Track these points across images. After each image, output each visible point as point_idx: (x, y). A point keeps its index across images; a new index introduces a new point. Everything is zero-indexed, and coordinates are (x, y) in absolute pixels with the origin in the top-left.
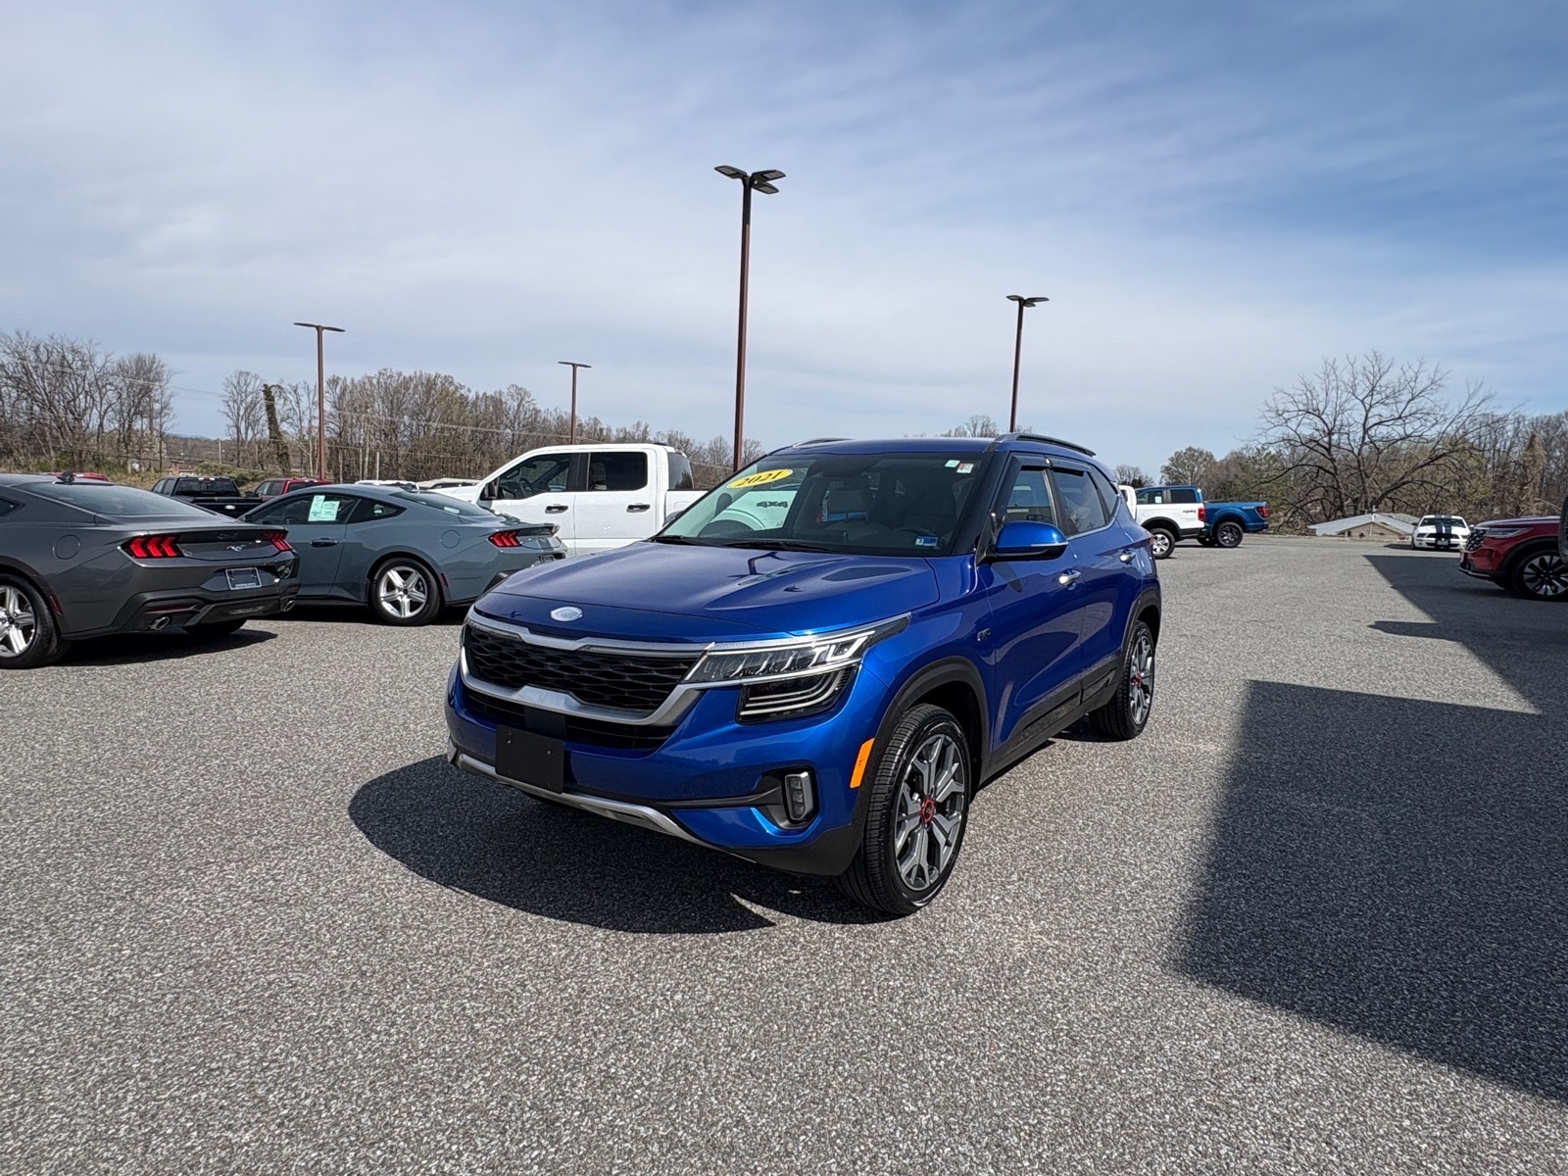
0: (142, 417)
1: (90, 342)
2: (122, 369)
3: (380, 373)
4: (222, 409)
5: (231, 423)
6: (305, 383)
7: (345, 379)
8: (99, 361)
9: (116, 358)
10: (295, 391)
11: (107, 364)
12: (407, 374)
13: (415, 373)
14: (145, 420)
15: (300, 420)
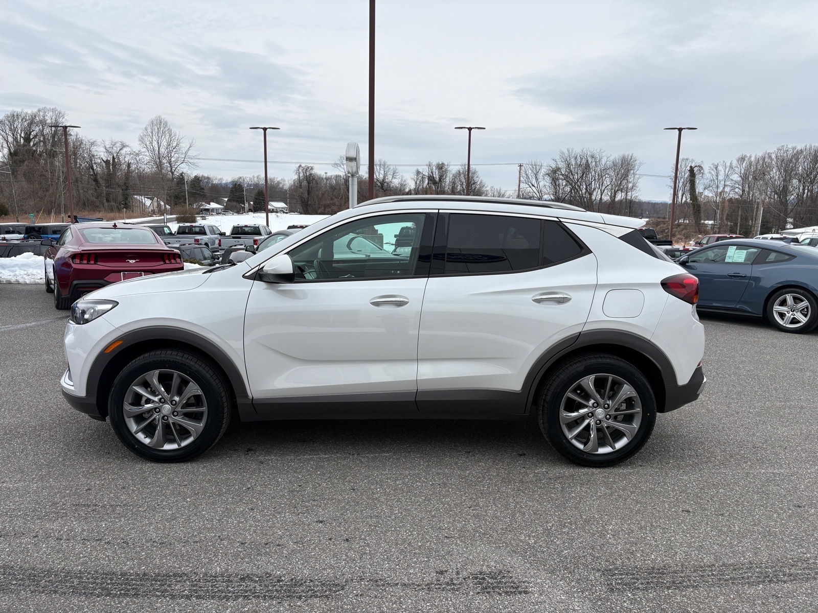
1: (600, 151)
2: (615, 164)
3: (778, 149)
6: (725, 162)
8: (603, 161)
9: (612, 158)
11: (608, 162)
12: (799, 148)
13: (806, 146)
14: (623, 193)
15: (718, 187)
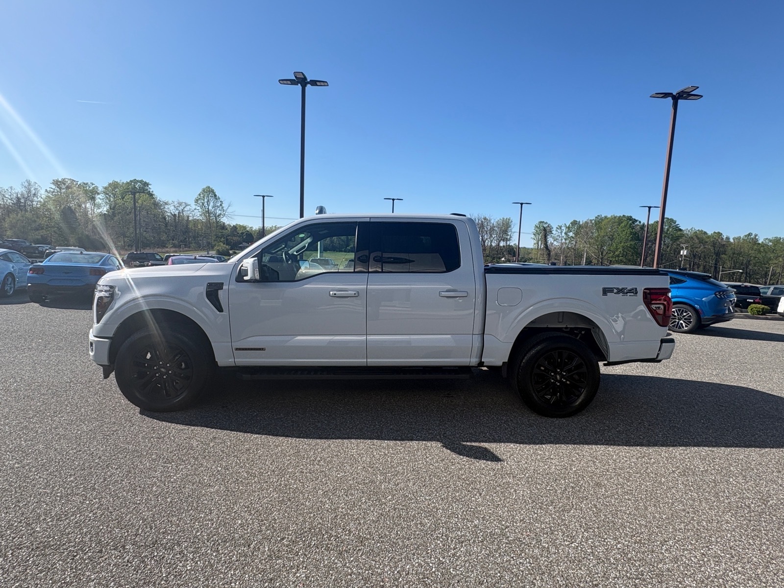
0: (503, 241)
1: (490, 216)
2: (499, 224)
3: (596, 218)
4: (533, 237)
5: (535, 242)
6: (565, 224)
7: (579, 222)
8: (492, 222)
9: (497, 220)
10: (561, 228)
11: (494, 223)
14: (505, 242)
15: (562, 240)
